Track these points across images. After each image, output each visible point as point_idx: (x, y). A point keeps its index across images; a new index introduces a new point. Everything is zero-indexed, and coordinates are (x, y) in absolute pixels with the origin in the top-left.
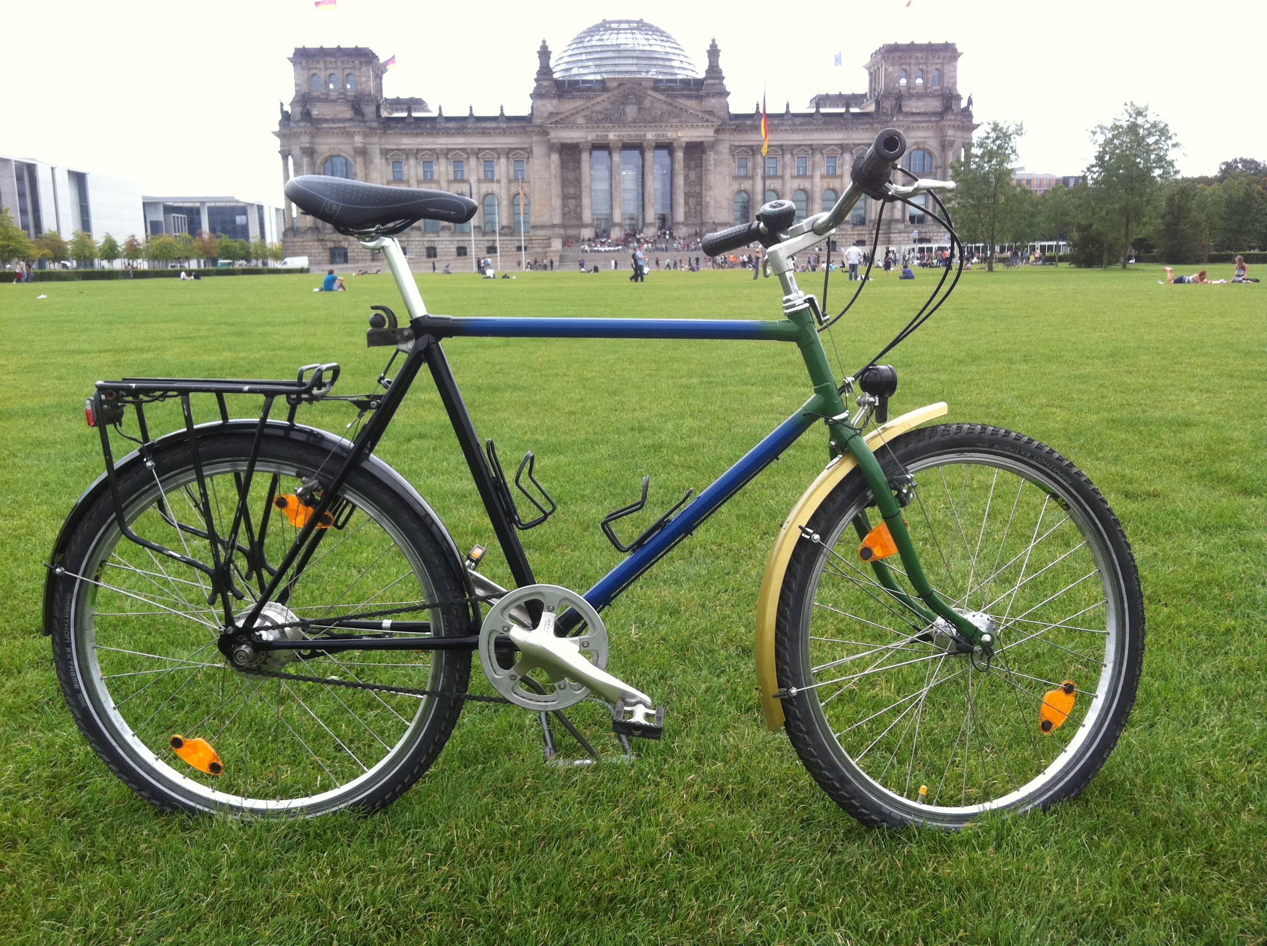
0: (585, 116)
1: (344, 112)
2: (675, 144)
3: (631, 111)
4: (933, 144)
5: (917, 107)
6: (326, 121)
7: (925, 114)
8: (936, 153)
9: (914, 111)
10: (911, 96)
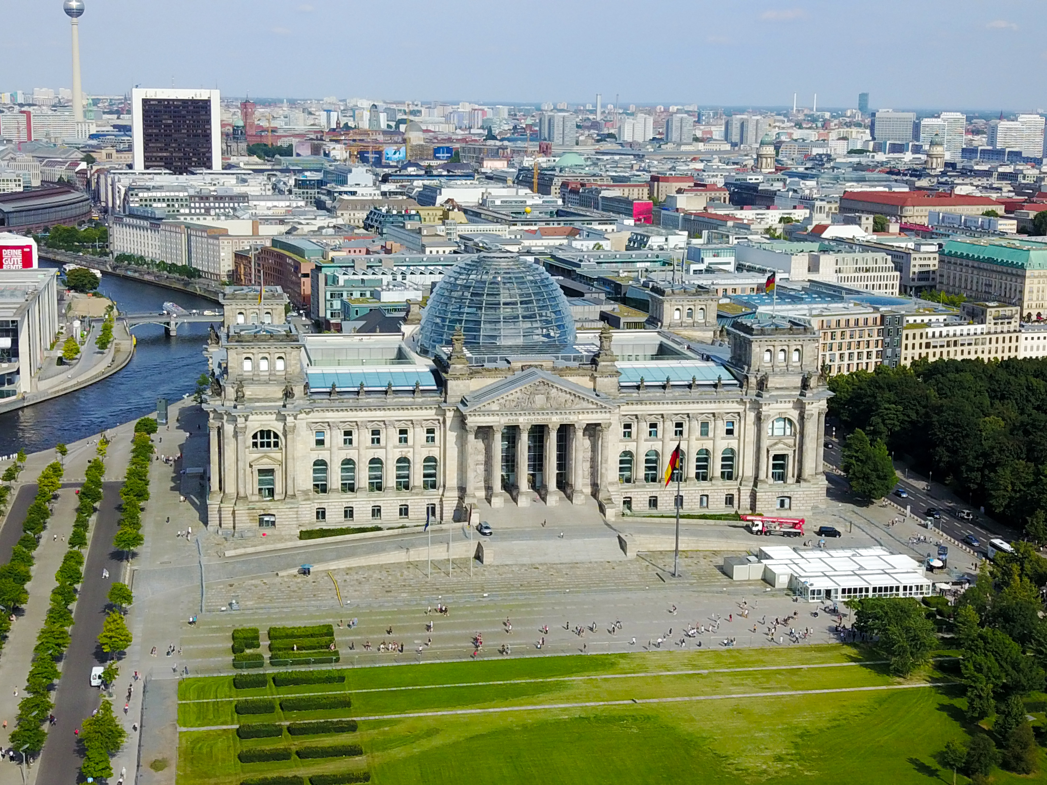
0: (500, 404)
1: (275, 392)
2: (576, 426)
3: (540, 400)
4: (794, 415)
5: (780, 383)
6: (258, 400)
7: (787, 389)
8: (795, 421)
9: (778, 386)
10: (775, 374)
